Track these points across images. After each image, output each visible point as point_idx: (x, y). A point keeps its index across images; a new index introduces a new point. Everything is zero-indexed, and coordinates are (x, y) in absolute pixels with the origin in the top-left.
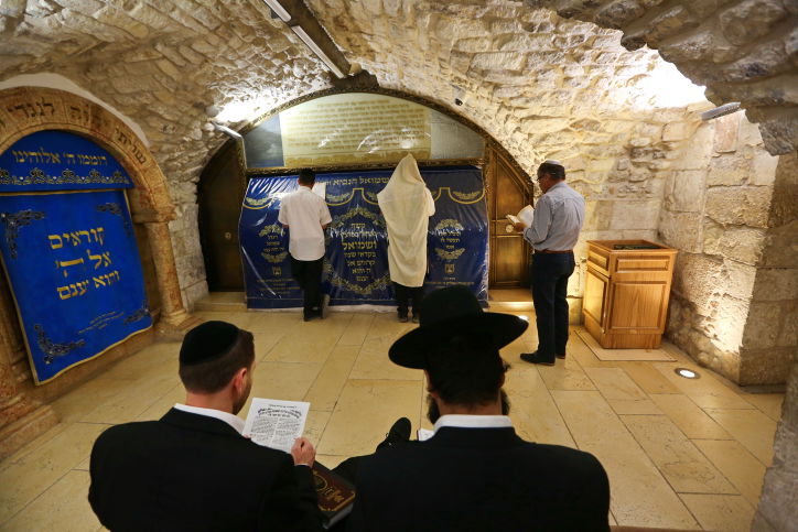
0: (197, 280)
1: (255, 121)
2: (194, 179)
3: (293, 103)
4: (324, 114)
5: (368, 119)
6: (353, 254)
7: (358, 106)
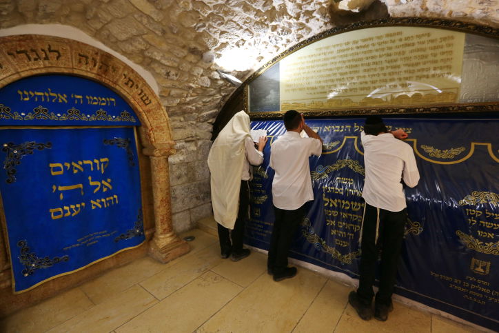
0: (202, 202)
1: (259, 70)
2: (210, 121)
3: (292, 50)
4: (323, 57)
5: (372, 57)
6: (335, 213)
7: (360, 44)
